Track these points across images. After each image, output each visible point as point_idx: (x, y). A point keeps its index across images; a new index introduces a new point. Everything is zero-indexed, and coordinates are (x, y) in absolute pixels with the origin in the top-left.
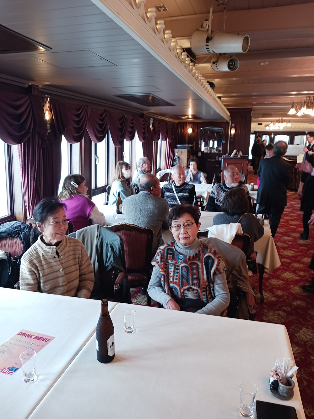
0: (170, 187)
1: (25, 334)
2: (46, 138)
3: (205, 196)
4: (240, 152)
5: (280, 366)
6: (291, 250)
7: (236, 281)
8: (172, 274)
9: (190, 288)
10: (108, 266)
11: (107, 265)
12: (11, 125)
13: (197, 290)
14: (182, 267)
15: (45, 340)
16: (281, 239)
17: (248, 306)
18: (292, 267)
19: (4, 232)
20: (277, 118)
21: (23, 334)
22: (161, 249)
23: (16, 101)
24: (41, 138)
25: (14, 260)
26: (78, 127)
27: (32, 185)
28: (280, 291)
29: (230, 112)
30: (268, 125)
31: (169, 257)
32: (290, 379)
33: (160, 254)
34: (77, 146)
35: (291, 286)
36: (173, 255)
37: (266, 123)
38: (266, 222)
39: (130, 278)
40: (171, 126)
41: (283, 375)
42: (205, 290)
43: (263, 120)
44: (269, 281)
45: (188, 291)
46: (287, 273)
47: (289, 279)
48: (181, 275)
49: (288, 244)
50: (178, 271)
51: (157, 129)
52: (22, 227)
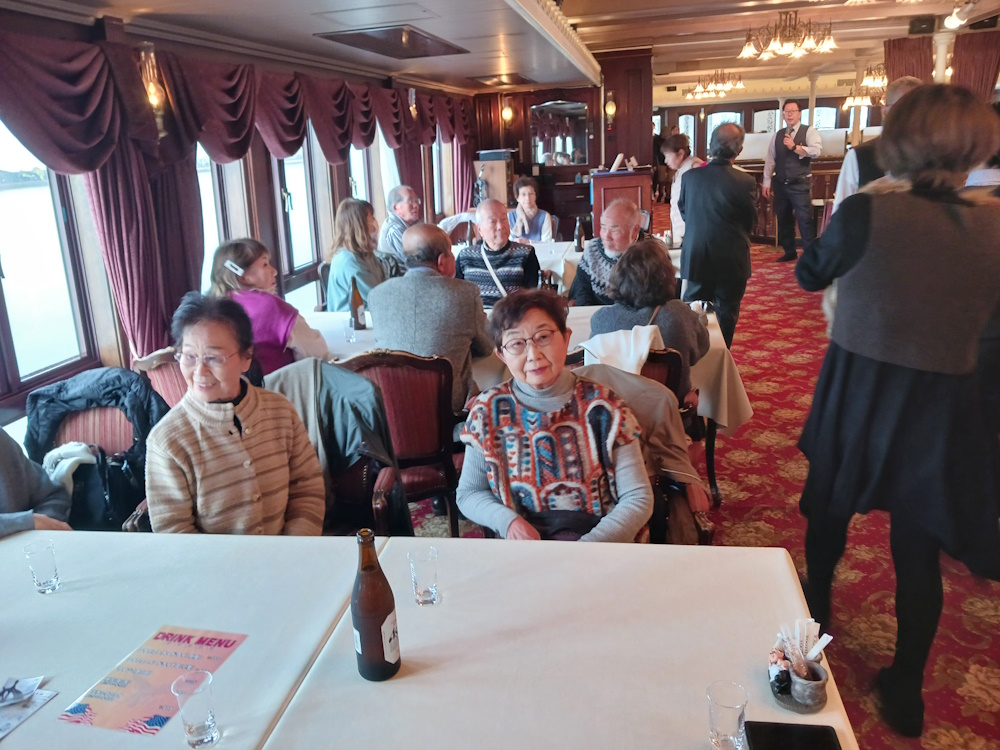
0: (475, 255)
1: (172, 635)
2: (157, 154)
3: (560, 270)
4: (633, 159)
5: (791, 638)
6: (769, 380)
7: (660, 460)
8: (514, 460)
9: (562, 487)
10: (351, 456)
11: (348, 453)
12: (64, 124)
13: (579, 490)
14: (538, 440)
15: (226, 644)
16: (745, 357)
17: (694, 514)
18: (777, 419)
19: (79, 398)
20: (712, 72)
21: (167, 637)
22: (482, 403)
23: (70, 60)
24: (144, 154)
25: (114, 464)
26: (234, 119)
27: (135, 275)
28: (755, 476)
29: (600, 63)
30: (690, 91)
31: (504, 418)
32: (816, 665)
33: (479, 415)
34: (234, 170)
35: (779, 462)
36: (513, 415)
37: (686, 86)
38: (712, 318)
39: (405, 479)
40: (461, 104)
41: (799, 658)
42: (596, 486)
43: (680, 77)
44: (727, 455)
45: (558, 494)
46: (766, 433)
47: (772, 446)
48: (537, 459)
49: (761, 368)
50: (529, 450)
51: (429, 114)
52: (124, 380)
